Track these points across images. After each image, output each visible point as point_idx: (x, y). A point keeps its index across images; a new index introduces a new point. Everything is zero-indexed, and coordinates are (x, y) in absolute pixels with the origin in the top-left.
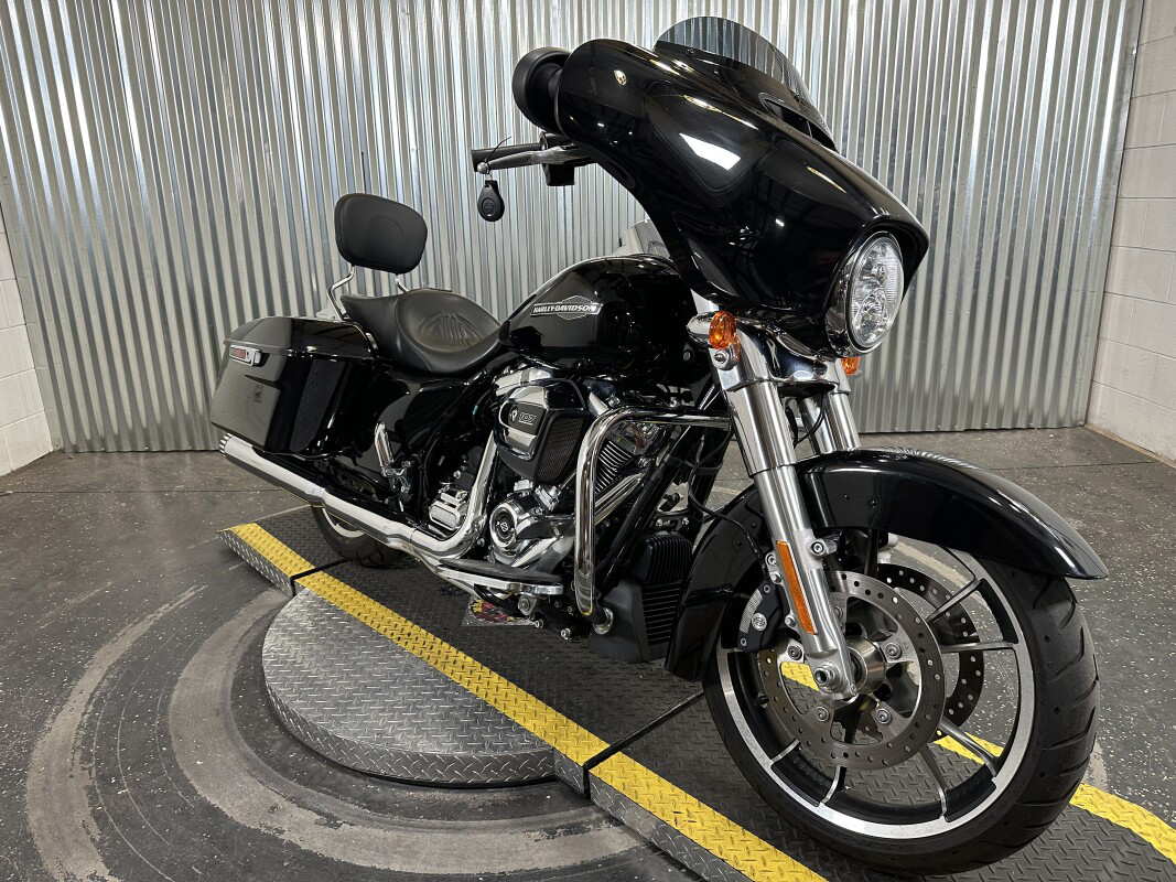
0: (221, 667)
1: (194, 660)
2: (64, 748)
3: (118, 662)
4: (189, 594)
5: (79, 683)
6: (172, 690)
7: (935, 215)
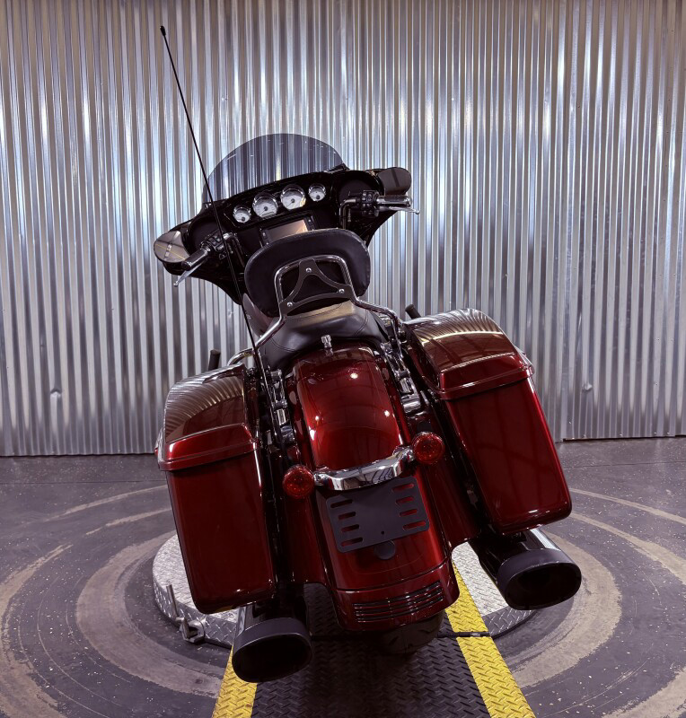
3: (16, 596)
4: (58, 550)
6: (74, 613)
7: (642, 262)
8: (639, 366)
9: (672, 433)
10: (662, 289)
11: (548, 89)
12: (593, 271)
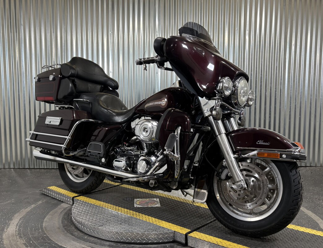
0: (56, 219)
1: (47, 217)
2: (13, 235)
3: (23, 217)
4: (40, 202)
5: (12, 222)
6: (43, 223)
7: (275, 96)
10: (284, 107)
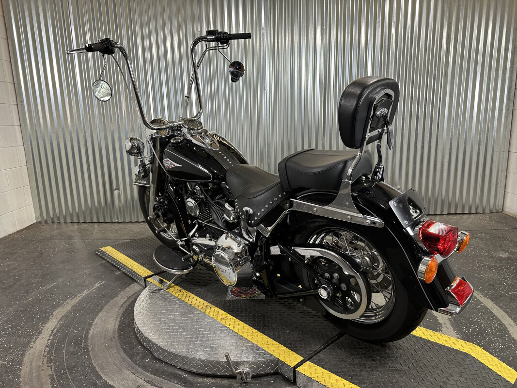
0: (113, 319)
1: (100, 315)
2: (39, 356)
3: (63, 317)
4: (97, 285)
5: (47, 325)
6: (90, 329)
7: (432, 117)
8: (428, 176)
9: (445, 212)
10: (443, 133)
11: (379, 20)
12: (403, 123)
